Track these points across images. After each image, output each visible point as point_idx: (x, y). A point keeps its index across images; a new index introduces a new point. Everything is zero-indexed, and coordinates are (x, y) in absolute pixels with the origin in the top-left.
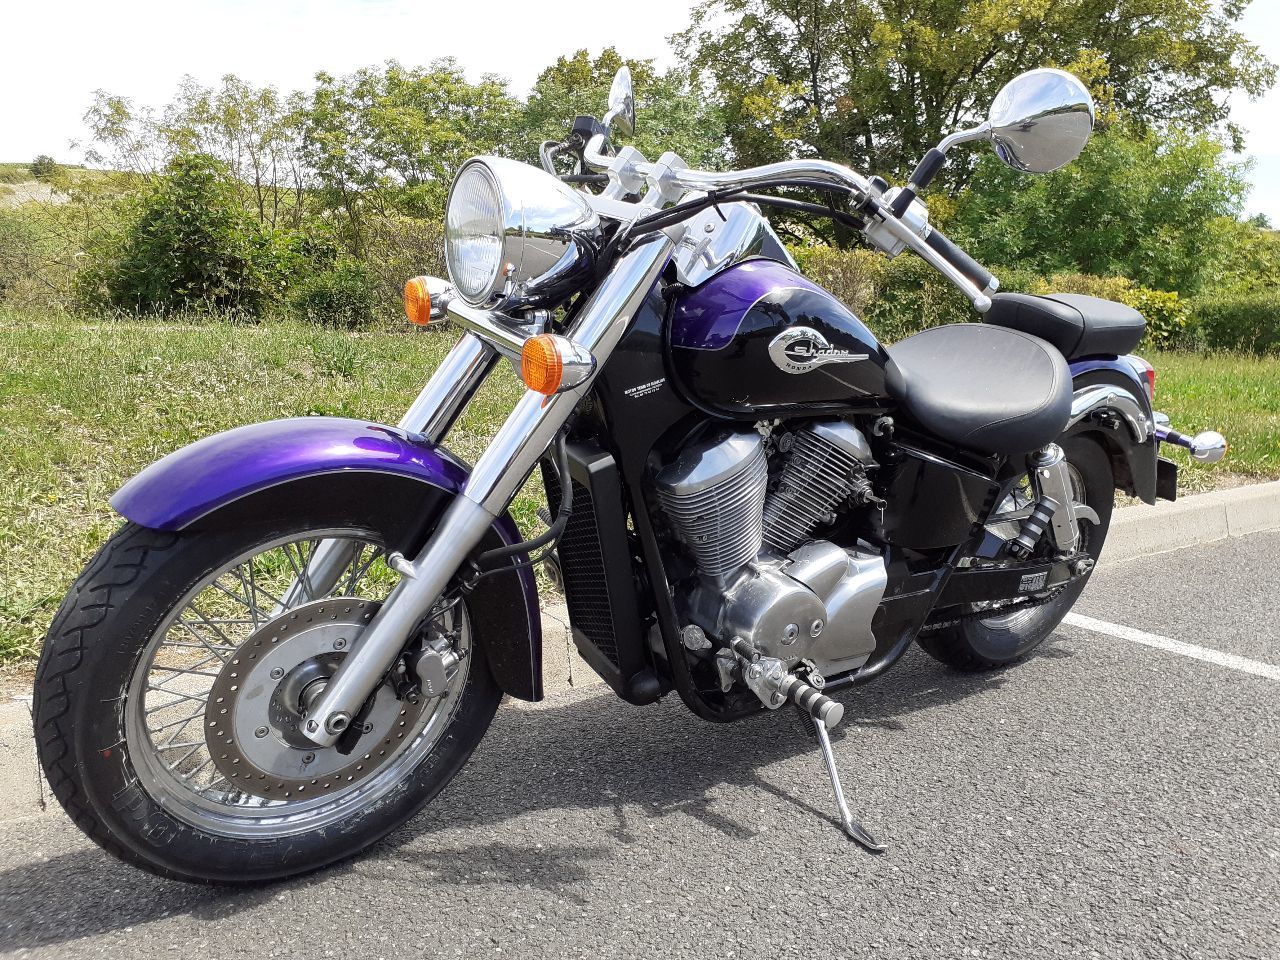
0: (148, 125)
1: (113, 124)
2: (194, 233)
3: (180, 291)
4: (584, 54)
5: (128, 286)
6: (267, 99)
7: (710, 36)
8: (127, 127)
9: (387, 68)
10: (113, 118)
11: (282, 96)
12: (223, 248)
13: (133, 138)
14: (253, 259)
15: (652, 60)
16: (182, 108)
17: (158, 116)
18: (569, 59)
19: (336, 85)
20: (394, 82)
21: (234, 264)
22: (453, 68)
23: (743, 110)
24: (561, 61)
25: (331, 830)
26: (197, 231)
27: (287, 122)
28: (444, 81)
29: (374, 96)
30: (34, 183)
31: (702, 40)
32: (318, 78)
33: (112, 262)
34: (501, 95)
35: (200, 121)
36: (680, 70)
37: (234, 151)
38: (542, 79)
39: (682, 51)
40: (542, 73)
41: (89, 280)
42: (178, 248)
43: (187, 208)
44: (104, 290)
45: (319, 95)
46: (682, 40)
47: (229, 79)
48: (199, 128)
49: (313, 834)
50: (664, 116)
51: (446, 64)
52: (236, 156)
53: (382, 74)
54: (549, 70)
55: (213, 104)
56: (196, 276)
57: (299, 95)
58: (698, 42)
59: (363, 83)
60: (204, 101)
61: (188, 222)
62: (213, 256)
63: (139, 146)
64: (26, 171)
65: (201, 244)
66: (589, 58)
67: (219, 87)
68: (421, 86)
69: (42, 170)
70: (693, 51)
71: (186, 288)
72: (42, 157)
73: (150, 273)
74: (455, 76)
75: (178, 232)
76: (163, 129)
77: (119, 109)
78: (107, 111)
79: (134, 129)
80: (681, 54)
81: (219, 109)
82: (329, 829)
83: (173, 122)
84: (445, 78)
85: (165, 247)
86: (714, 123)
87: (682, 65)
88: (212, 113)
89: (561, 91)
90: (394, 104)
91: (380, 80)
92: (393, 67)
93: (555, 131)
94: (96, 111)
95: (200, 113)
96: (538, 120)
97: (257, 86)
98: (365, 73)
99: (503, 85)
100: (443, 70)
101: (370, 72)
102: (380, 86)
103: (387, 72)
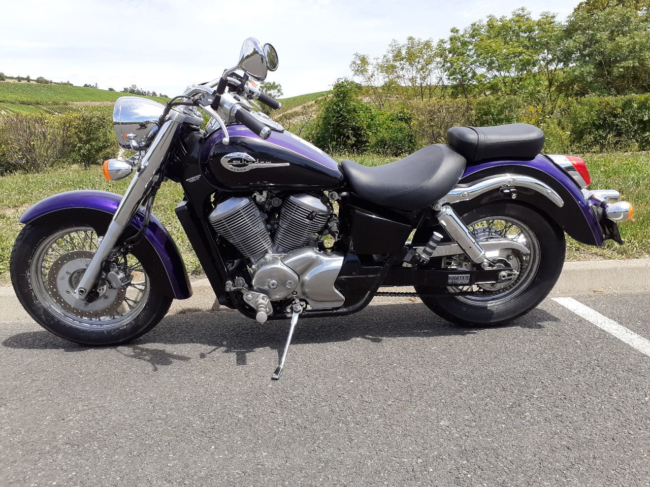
0: (376, 66)
1: (361, 67)
2: (340, 117)
6: (427, 45)
8: (367, 68)
9: (488, 19)
10: (361, 64)
11: (434, 44)
12: (352, 122)
13: (369, 73)
16: (390, 56)
17: (380, 61)
19: (461, 32)
20: (491, 26)
21: (357, 129)
22: (525, 13)
25: (109, 332)
27: (436, 55)
28: (518, 21)
29: (481, 35)
32: (452, 31)
34: (552, 23)
35: (398, 60)
38: (576, 10)
40: (576, 7)
43: (338, 106)
45: (451, 39)
47: (410, 38)
48: (398, 64)
49: (103, 332)
51: (520, 12)
53: (485, 22)
54: (581, 4)
55: (404, 52)
57: (442, 41)
59: (474, 30)
60: (399, 52)
63: (372, 76)
65: (342, 121)
68: (504, 26)
74: (526, 17)
76: (381, 67)
77: (364, 61)
78: (359, 62)
79: (370, 69)
81: (406, 54)
82: (108, 332)
83: (386, 63)
84: (520, 18)
88: (403, 56)
89: (586, 15)
90: (489, 38)
91: (484, 26)
92: (491, 19)
93: (580, 38)
94: (354, 63)
95: (398, 57)
96: (570, 34)
97: (423, 40)
98: (475, 25)
99: (553, 17)
100: (518, 15)
101: (477, 23)
102: (483, 30)
103: (488, 22)
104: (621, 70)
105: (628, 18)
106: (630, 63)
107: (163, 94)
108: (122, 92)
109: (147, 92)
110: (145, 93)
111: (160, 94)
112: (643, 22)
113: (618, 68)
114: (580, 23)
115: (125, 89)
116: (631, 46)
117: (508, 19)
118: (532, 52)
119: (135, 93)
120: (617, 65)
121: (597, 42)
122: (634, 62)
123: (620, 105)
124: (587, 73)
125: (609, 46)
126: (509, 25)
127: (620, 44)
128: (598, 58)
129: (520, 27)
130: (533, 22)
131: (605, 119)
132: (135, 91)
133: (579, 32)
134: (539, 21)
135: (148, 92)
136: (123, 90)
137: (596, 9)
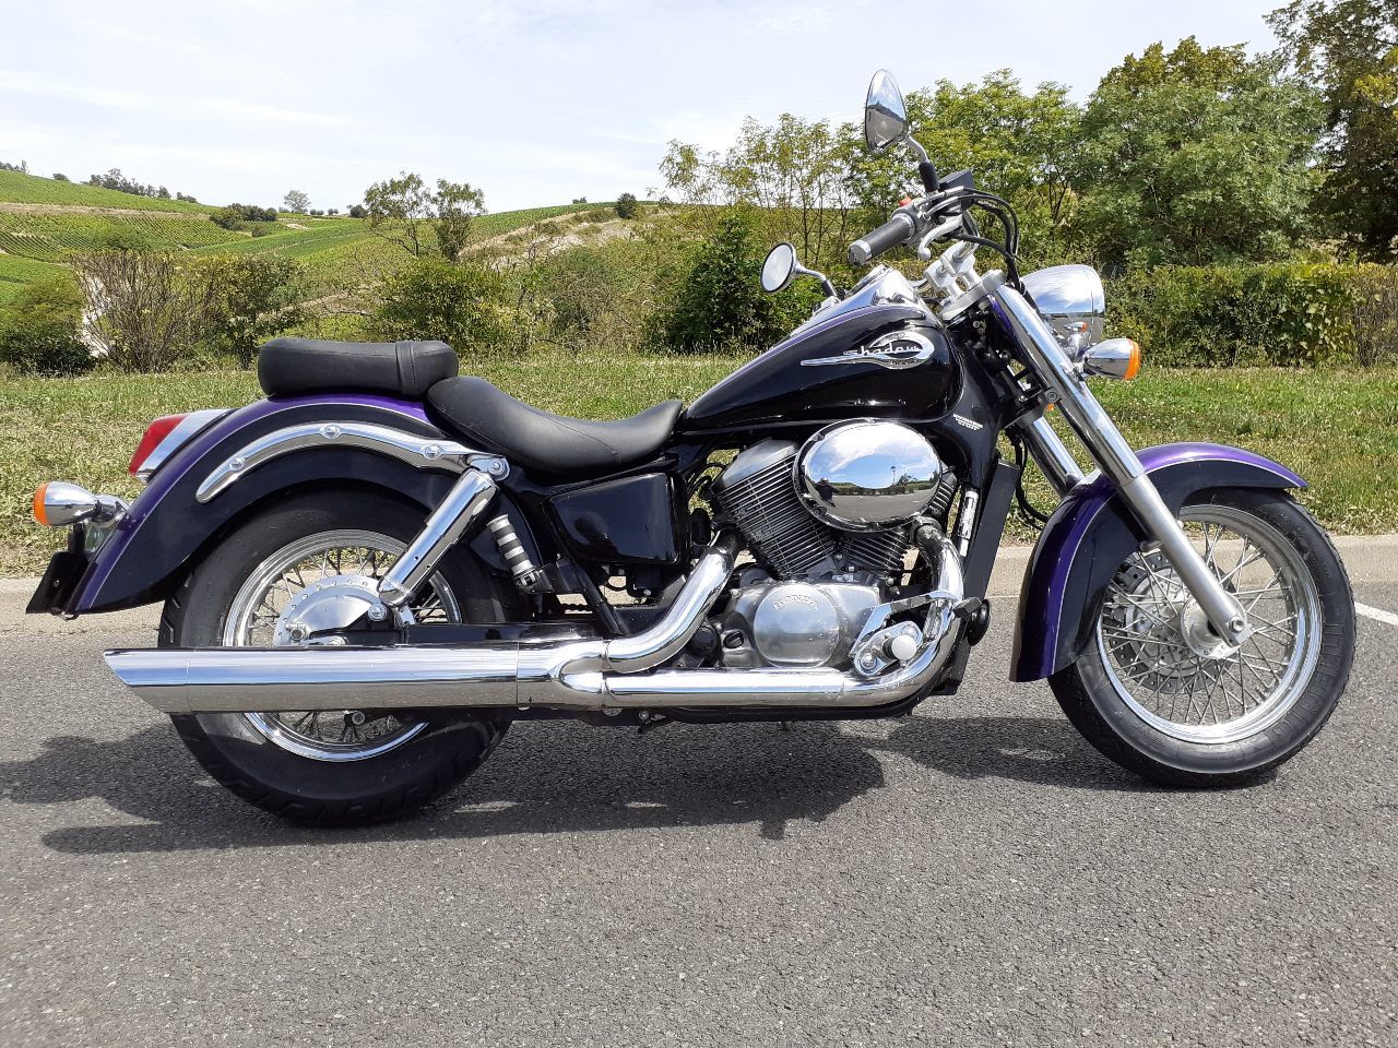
0: (713, 169)
1: (684, 170)
2: (731, 281)
3: (718, 330)
4: (1157, 48)
5: (680, 327)
6: (818, 134)
7: (1322, 7)
8: (694, 172)
9: (938, 88)
10: (683, 165)
11: (832, 130)
12: (754, 293)
13: (698, 184)
14: (778, 301)
15: (1243, 45)
16: (742, 151)
17: (722, 160)
18: (1139, 56)
20: (943, 102)
21: (761, 306)
22: (1010, 80)
23: (1354, 93)
24: (1129, 60)
26: (734, 279)
27: (835, 154)
28: (997, 96)
29: (924, 118)
30: (618, 220)
31: (1311, 13)
33: (670, 308)
34: (1060, 103)
35: (758, 160)
36: (1281, 51)
37: (786, 186)
38: (1104, 83)
39: (1285, 30)
40: (1105, 76)
41: (652, 322)
42: (719, 294)
43: (728, 260)
44: (662, 331)
46: (1284, 17)
47: (785, 117)
48: (757, 168)
50: (1247, 109)
51: (1001, 78)
52: (788, 190)
53: (932, 94)
54: (1114, 71)
55: (769, 143)
56: (731, 317)
57: (848, 127)
58: (1306, 16)
59: (911, 108)
60: (762, 144)
61: (727, 272)
62: (745, 301)
63: (704, 189)
64: (611, 209)
65: (736, 291)
66: (1164, 52)
67: (777, 125)
68: (970, 104)
69: (625, 208)
70: (1299, 27)
71: (722, 328)
72: (625, 195)
73: (696, 316)
75: (718, 282)
76: (725, 172)
77: (689, 156)
78: (679, 159)
79: (701, 174)
80: (1283, 34)
81: (775, 147)
83: (734, 164)
84: (999, 90)
85: (708, 294)
86: (1311, 112)
87: (1284, 45)
88: (768, 152)
89: (1125, 94)
90: (942, 126)
91: (930, 102)
92: (944, 87)
93: (1113, 138)
94: (670, 160)
95: (758, 153)
96: (1095, 128)
97: (810, 121)
98: (914, 97)
99: (1062, 93)
100: (997, 84)
101: (919, 95)
102: (929, 109)
103: (937, 93)
104: (1190, 206)
105: (1202, 107)
106: (1206, 195)
107: (184, 195)
108: (86, 183)
109: (146, 187)
110: (142, 188)
111: (179, 194)
112: (1228, 114)
113: (1185, 205)
114: (1113, 110)
115: (93, 177)
116: (1208, 162)
117: (976, 89)
118: (1025, 161)
119: (118, 189)
120: (1184, 196)
121: (1145, 149)
122: (1213, 194)
123: (1240, 284)
124: (1128, 208)
125: (1169, 158)
126: (980, 103)
127: (1189, 156)
128: (1149, 181)
129: (999, 108)
130: (1026, 100)
131: (1215, 308)
132: (116, 183)
133: (1112, 126)
134: (1037, 100)
135: (150, 187)
136: (89, 179)
137: (1143, 83)
